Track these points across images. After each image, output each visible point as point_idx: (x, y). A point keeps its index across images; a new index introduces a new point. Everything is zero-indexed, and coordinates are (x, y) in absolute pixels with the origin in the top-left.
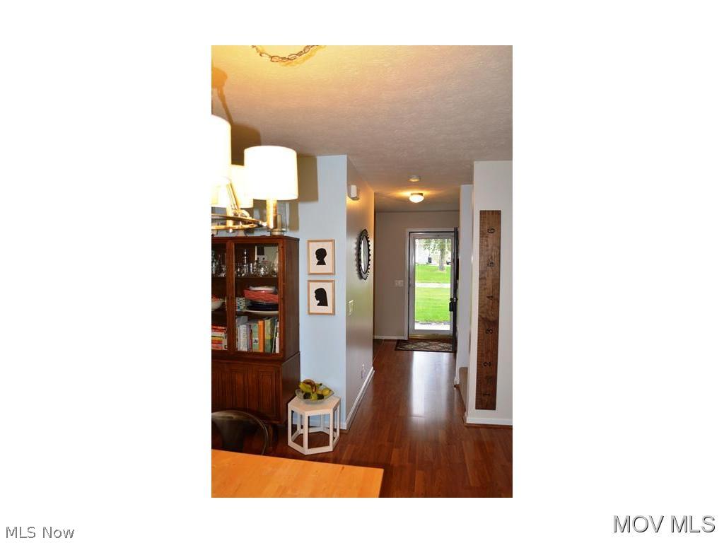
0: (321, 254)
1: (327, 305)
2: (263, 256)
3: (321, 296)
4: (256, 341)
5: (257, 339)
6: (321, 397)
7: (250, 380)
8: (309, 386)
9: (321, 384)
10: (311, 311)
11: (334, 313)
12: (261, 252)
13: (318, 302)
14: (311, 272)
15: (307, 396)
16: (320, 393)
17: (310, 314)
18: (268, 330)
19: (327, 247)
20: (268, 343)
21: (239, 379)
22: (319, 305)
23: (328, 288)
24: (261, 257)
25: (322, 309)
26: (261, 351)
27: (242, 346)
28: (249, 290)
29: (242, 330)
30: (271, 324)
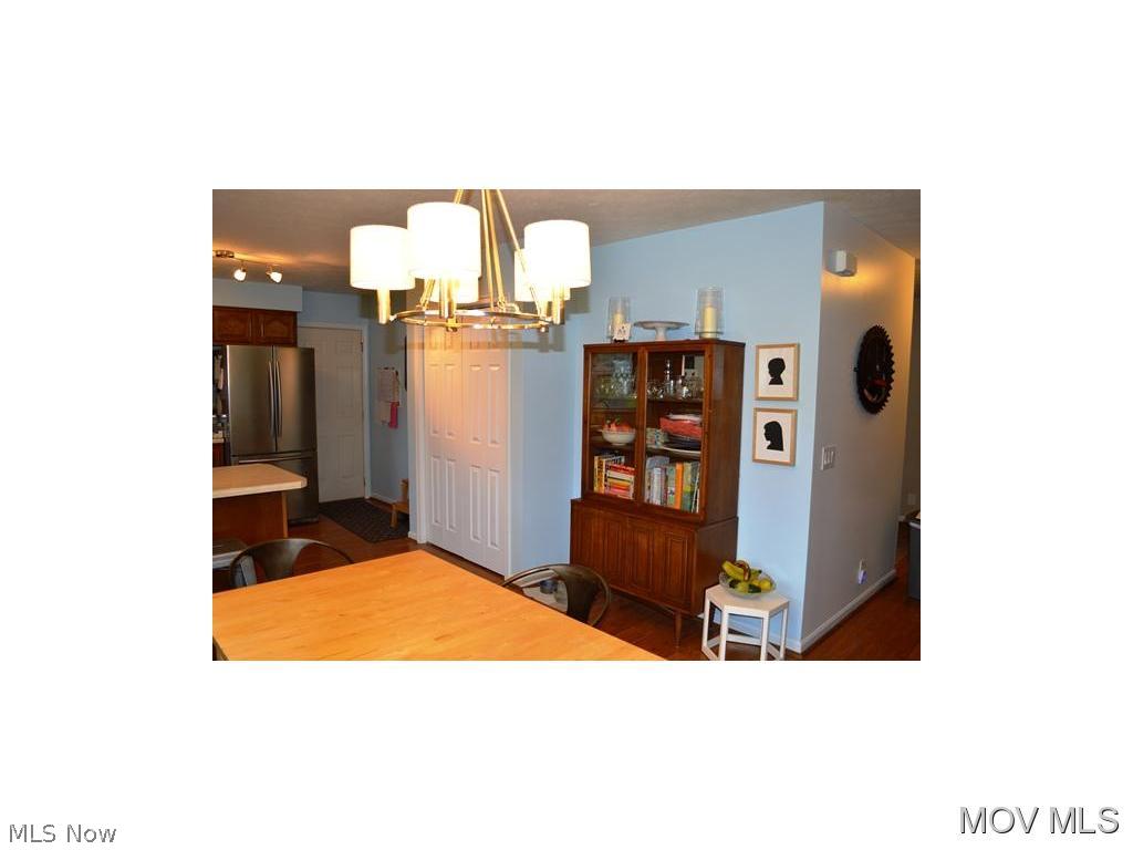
0: (776, 367)
1: (782, 449)
2: (692, 371)
3: (774, 434)
4: (672, 493)
5: (673, 489)
6: (756, 590)
7: (656, 544)
8: (741, 570)
9: (760, 572)
10: (757, 457)
11: (792, 463)
12: (690, 365)
13: (769, 442)
14: (760, 395)
15: (733, 584)
16: (756, 583)
17: (755, 460)
18: (688, 478)
19: (787, 355)
20: (687, 496)
21: (643, 541)
22: (769, 447)
23: (785, 422)
24: (690, 371)
25: (774, 455)
26: (678, 507)
27: (655, 497)
28: (668, 418)
29: (655, 474)
30: (692, 470)
